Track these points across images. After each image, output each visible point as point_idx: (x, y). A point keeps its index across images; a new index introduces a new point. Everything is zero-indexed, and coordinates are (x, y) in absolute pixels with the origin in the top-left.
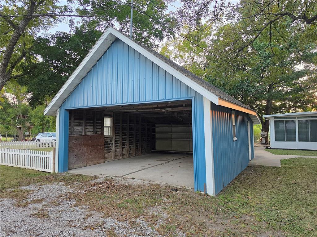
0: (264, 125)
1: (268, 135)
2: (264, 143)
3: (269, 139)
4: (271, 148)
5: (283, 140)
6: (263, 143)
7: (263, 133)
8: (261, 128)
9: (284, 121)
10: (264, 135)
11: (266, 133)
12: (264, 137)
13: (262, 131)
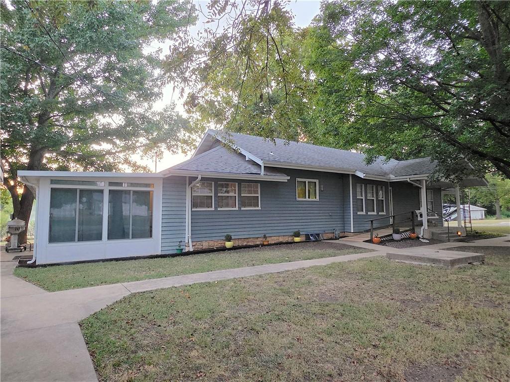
0: (19, 206)
1: (26, 228)
2: (15, 249)
3: (31, 239)
4: (34, 266)
5: (71, 239)
6: (12, 249)
7: (15, 224)
8: (12, 211)
9: (76, 189)
10: (17, 229)
11: (23, 223)
12: (18, 232)
13: (13, 217)
